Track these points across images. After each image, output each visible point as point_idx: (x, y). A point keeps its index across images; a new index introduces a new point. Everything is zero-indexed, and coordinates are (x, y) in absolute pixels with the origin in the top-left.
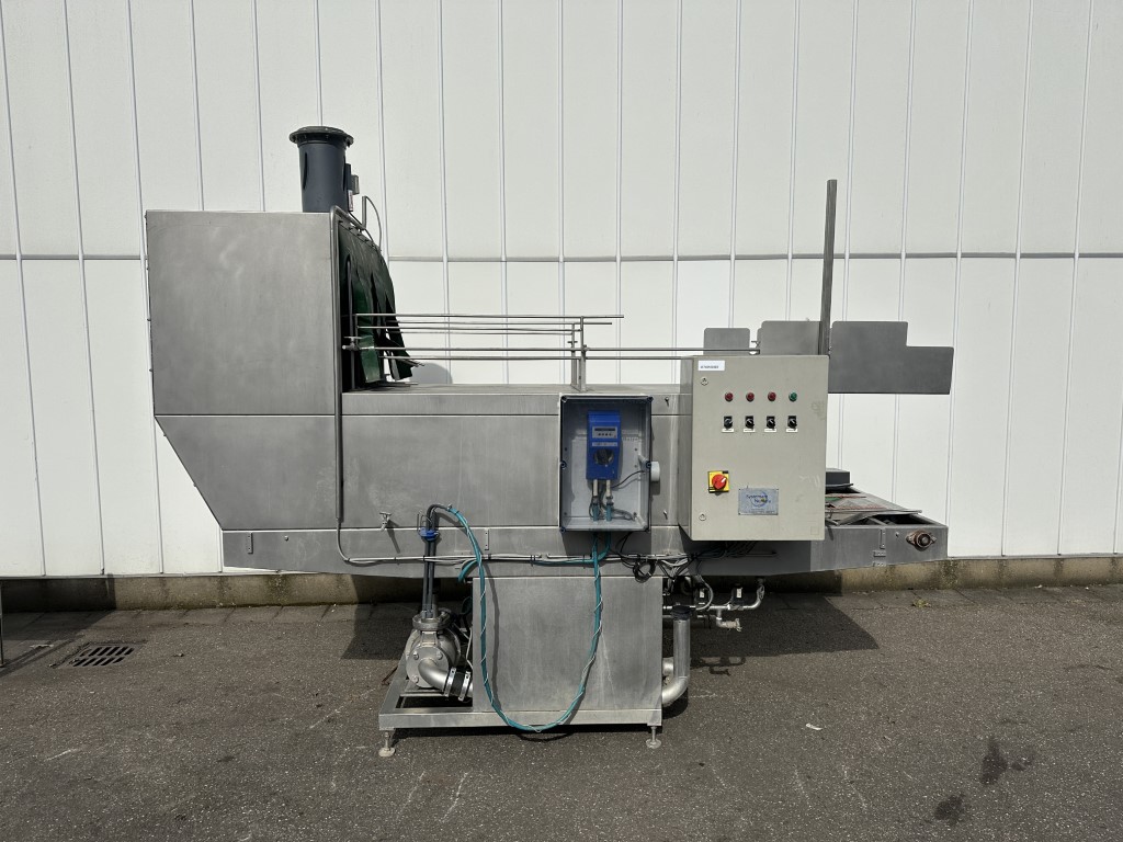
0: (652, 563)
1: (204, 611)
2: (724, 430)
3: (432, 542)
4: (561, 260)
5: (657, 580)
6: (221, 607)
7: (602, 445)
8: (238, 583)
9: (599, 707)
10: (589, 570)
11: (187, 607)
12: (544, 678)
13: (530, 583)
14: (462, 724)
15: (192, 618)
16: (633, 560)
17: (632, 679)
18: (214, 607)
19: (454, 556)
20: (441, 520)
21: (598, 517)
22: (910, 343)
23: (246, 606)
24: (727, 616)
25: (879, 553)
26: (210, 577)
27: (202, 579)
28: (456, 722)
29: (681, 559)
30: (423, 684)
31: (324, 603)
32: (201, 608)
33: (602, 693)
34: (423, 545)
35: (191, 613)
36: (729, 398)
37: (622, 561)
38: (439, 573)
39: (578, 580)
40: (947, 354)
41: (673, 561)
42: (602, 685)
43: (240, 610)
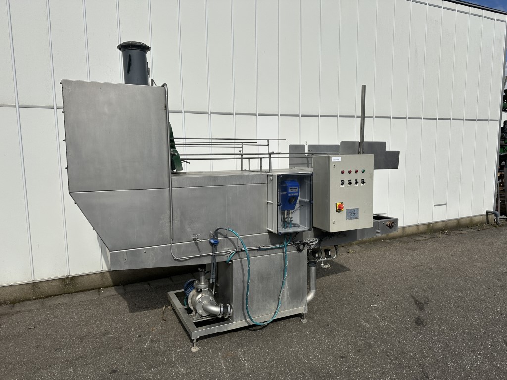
0: (304, 245)
1: (25, 303)
2: (341, 186)
3: (214, 245)
4: (210, 113)
5: (305, 251)
6: (34, 299)
7: (292, 195)
8: (45, 285)
9: (285, 309)
10: (280, 251)
11: (13, 303)
12: (263, 301)
13: (257, 259)
14: (229, 329)
15: (18, 307)
16: (297, 244)
17: (297, 295)
18: (30, 300)
19: (225, 251)
20: (219, 235)
21: (284, 227)
22: (387, 149)
23: (50, 296)
24: (325, 263)
25: (379, 231)
26: (26, 284)
27: (21, 286)
28: (226, 328)
29: (315, 241)
30: (205, 314)
31: (95, 289)
32: (22, 301)
33: (286, 303)
34: (210, 247)
35: (16, 305)
36: (343, 172)
37: (294, 245)
38: (218, 260)
39: (275, 255)
40: (398, 153)
41: (312, 242)
42: (286, 299)
43: (47, 299)
